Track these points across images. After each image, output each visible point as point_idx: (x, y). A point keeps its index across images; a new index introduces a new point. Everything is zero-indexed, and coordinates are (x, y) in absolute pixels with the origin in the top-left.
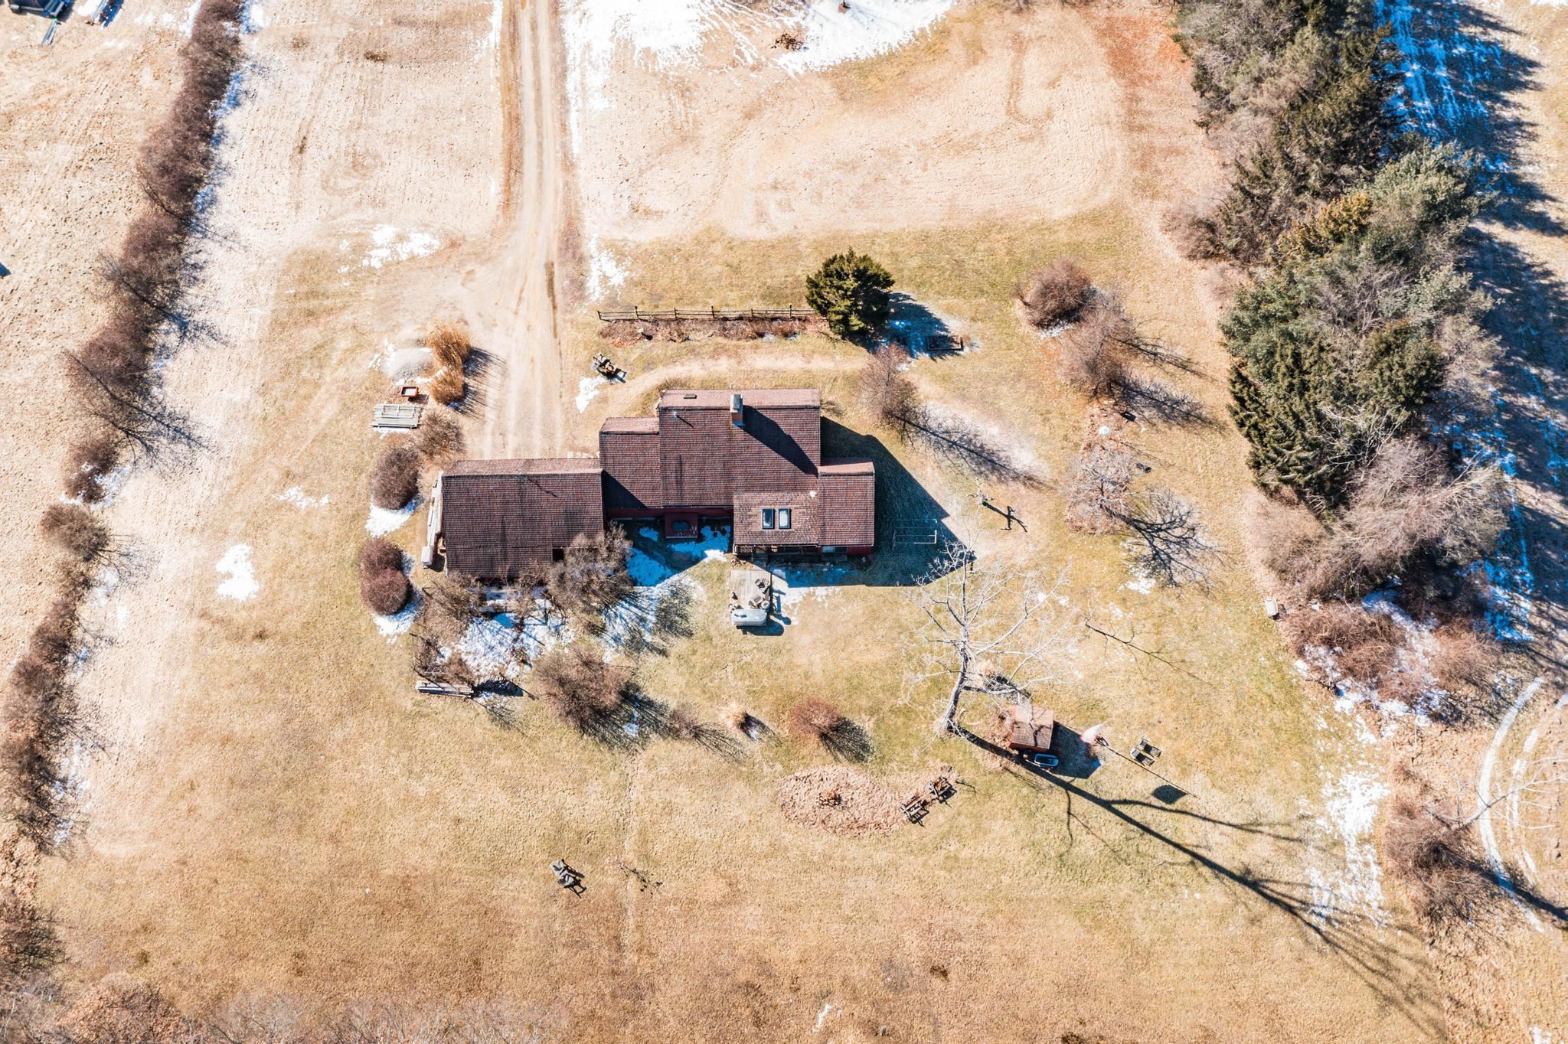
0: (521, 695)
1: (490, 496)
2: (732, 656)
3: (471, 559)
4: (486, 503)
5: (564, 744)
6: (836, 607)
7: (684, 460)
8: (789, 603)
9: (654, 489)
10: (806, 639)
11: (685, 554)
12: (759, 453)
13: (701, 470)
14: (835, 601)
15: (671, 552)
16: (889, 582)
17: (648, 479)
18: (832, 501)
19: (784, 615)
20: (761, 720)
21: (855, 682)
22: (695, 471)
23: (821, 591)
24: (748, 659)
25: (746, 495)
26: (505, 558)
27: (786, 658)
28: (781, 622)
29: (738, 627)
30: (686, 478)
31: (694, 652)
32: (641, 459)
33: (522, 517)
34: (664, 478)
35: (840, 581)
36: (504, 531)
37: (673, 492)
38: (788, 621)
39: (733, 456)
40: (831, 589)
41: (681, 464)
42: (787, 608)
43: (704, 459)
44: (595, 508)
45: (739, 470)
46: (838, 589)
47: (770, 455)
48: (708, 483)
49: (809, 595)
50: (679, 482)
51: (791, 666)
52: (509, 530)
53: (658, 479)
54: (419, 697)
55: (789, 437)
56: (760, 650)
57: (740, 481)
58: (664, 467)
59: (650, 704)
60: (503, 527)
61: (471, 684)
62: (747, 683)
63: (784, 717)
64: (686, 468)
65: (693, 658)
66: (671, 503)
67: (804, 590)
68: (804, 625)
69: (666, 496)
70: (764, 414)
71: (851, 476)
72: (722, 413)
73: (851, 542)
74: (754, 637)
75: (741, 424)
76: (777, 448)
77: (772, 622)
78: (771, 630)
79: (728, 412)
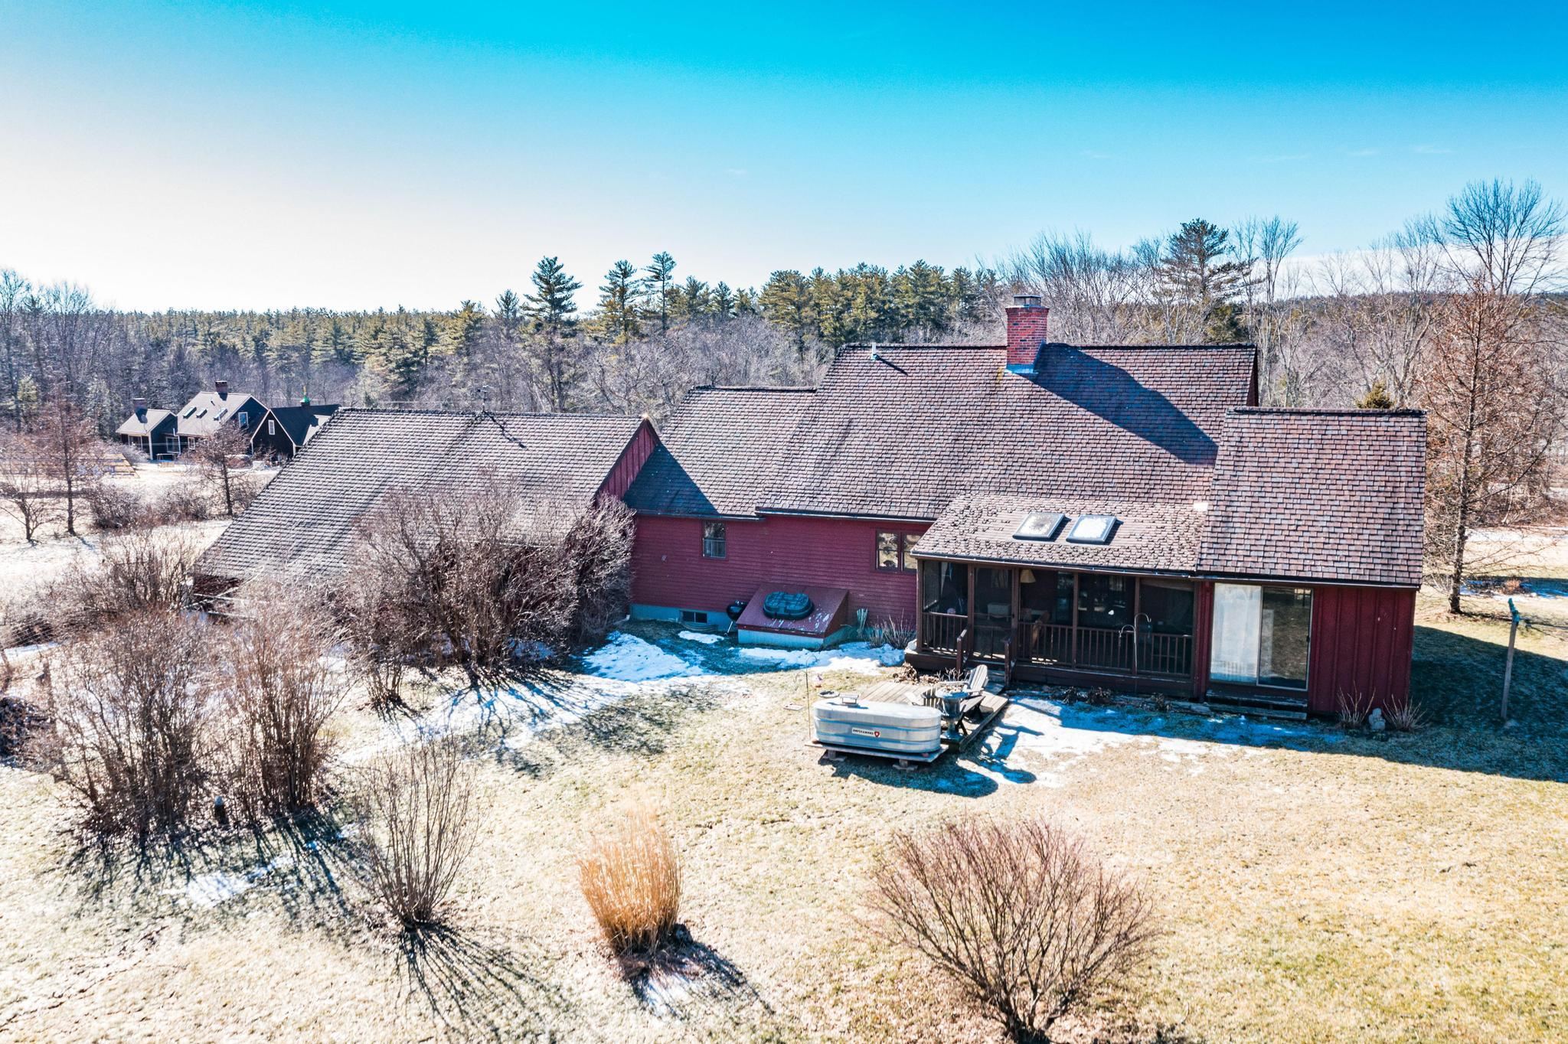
2: (753, 806)
6: (1241, 779)
7: (858, 424)
8: (1044, 750)
9: (755, 483)
11: (770, 660)
15: (733, 655)
17: (754, 463)
23: (1182, 746)
24: (813, 823)
28: (994, 776)
29: (825, 761)
30: (848, 457)
32: (756, 431)
33: (427, 479)
34: (789, 457)
37: (797, 482)
38: (1024, 778)
39: (985, 424)
40: (1229, 748)
41: (845, 435)
42: (1033, 756)
44: (594, 473)
45: (990, 452)
46: (1255, 751)
50: (825, 465)
56: (867, 810)
58: (799, 439)
64: (855, 441)
66: (782, 503)
67: (1116, 737)
68: (1086, 793)
69: (777, 490)
70: (1096, 355)
71: (1340, 414)
72: (987, 354)
73: (1324, 571)
74: (868, 786)
75: (1027, 371)
76: (1115, 416)
77: (963, 772)
78: (943, 783)
79: (1004, 352)
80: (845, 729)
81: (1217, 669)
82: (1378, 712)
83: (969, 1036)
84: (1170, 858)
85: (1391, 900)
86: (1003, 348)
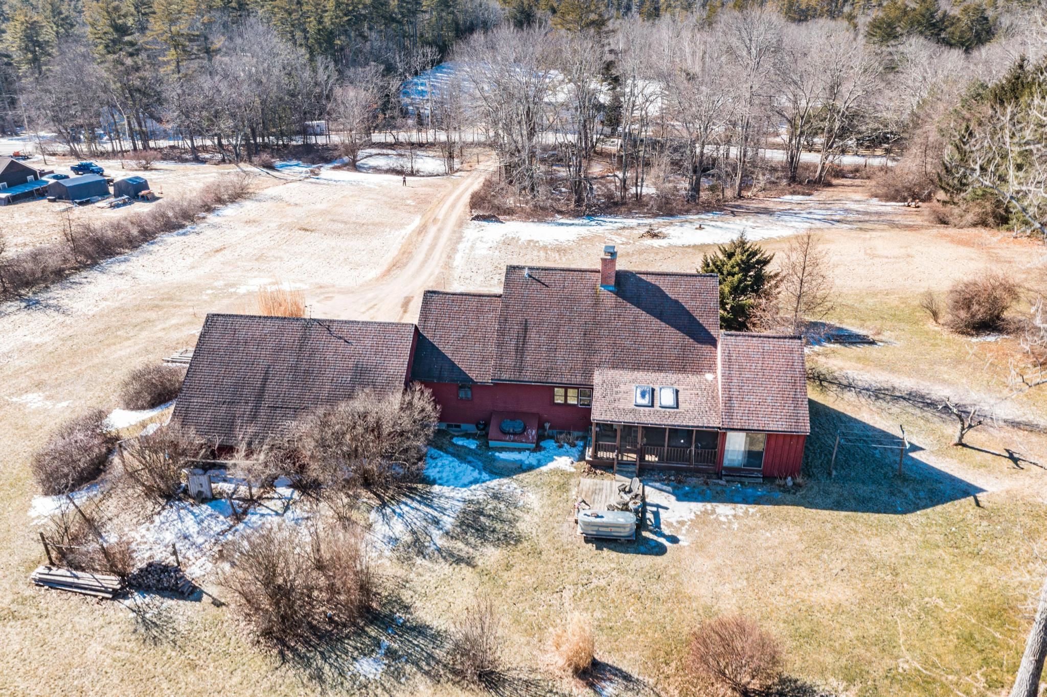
0: (199, 599)
1: (260, 342)
2: (573, 576)
3: (207, 416)
4: (252, 349)
5: (236, 679)
6: (752, 529)
7: (531, 323)
8: (673, 520)
9: (484, 360)
10: (703, 564)
11: (515, 462)
12: (635, 322)
13: (552, 338)
14: (750, 522)
15: (494, 459)
16: (838, 506)
17: (478, 347)
18: (741, 368)
19: (667, 532)
20: (625, 667)
21: (805, 627)
22: (543, 338)
23: (724, 510)
24: (603, 583)
25: (612, 373)
26: (254, 417)
27: (669, 587)
28: (662, 540)
29: (587, 540)
30: (531, 345)
31: (508, 567)
32: (473, 324)
33: (295, 368)
34: (499, 345)
35: (757, 501)
36: (264, 385)
37: (509, 362)
38: (674, 540)
39: (597, 324)
40: (741, 508)
41: (526, 330)
42: (670, 525)
43: (559, 326)
44: (399, 364)
45: (604, 342)
46: (752, 509)
47: (650, 324)
48: (560, 354)
49: (705, 512)
50: (520, 351)
51: (678, 596)
52: (270, 385)
53: (492, 349)
54: (31, 591)
55: (677, 302)
56: (621, 571)
57: (606, 354)
58: (502, 332)
59: (420, 630)
60: (265, 379)
61: (122, 575)
62: (597, 614)
63: (671, 670)
64: (532, 334)
65: (506, 575)
66: (505, 376)
67: (697, 507)
68: (700, 547)
69: (499, 367)
70: (644, 277)
71: (769, 337)
72: (588, 275)
73: (773, 426)
74: (614, 555)
75: (611, 289)
76: (660, 316)
77: (646, 539)
78: (642, 548)
79: (599, 275)
80: (596, 528)
81: (726, 463)
82: (789, 478)
83: (721, 691)
84: (745, 583)
85: (823, 594)
86: (599, 272)
